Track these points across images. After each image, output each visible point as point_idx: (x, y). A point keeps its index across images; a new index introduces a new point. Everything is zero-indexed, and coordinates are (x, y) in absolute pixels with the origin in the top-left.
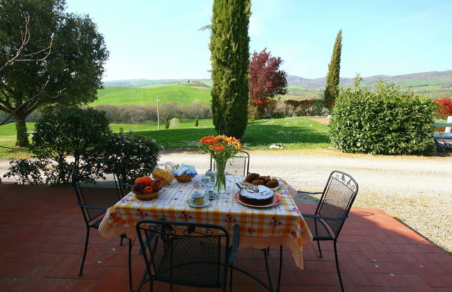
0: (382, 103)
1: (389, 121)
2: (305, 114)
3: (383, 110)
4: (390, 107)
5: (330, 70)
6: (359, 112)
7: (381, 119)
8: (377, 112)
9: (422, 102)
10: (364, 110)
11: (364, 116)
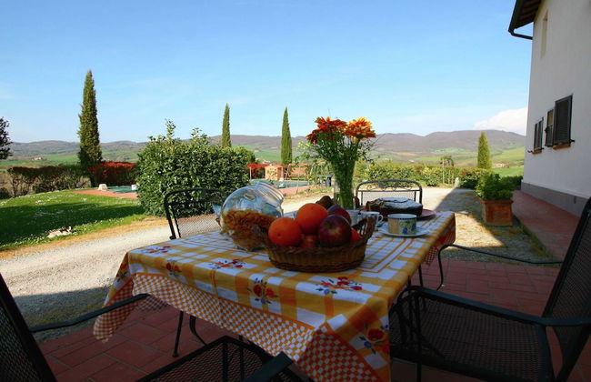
0: (206, 155)
1: (216, 173)
2: (52, 188)
3: (209, 162)
4: (215, 157)
5: (82, 123)
6: (186, 165)
7: (209, 172)
8: (204, 163)
9: (238, 153)
10: (190, 162)
11: (193, 170)
